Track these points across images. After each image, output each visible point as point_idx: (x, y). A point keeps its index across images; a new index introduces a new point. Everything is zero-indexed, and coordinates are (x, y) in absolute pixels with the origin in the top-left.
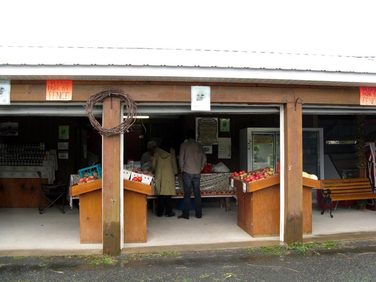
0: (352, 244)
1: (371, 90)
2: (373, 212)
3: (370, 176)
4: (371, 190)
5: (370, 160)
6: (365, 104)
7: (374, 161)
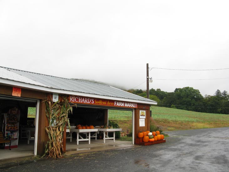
0: (3, 165)
1: (18, 89)
2: (3, 150)
3: (3, 131)
4: (3, 138)
5: (3, 122)
6: (14, 95)
7: (6, 123)
